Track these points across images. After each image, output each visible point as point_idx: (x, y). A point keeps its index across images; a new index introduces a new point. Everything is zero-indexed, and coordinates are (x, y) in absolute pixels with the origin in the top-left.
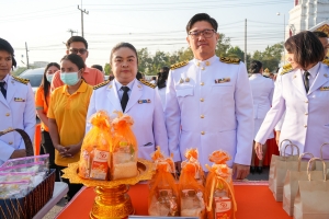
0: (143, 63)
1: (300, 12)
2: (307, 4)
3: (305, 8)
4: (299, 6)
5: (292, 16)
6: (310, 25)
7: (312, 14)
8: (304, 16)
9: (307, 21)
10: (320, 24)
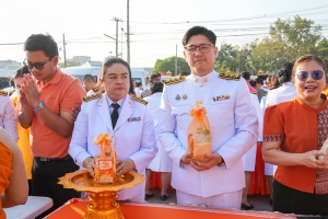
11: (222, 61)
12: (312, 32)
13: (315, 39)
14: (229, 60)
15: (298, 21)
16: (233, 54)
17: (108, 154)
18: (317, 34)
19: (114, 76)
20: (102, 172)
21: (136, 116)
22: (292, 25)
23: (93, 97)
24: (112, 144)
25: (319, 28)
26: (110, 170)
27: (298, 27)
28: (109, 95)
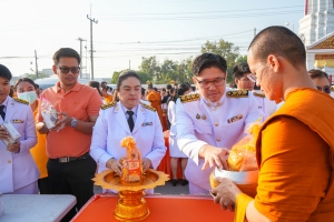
0: (152, 71)
1: (309, 22)
2: (317, 14)
3: (314, 17)
4: (309, 16)
5: (301, 26)
6: (321, 34)
7: (322, 24)
8: (313, 25)
9: (317, 30)
10: (330, 34)
11: (165, 72)
12: (232, 51)
13: (234, 57)
14: (171, 73)
15: (222, 43)
16: (174, 67)
17: (133, 156)
18: (236, 52)
19: (128, 89)
20: (130, 172)
21: (149, 121)
22: (218, 46)
23: (109, 106)
24: (137, 146)
25: (238, 48)
26: (138, 170)
27: (222, 48)
28: (124, 104)
